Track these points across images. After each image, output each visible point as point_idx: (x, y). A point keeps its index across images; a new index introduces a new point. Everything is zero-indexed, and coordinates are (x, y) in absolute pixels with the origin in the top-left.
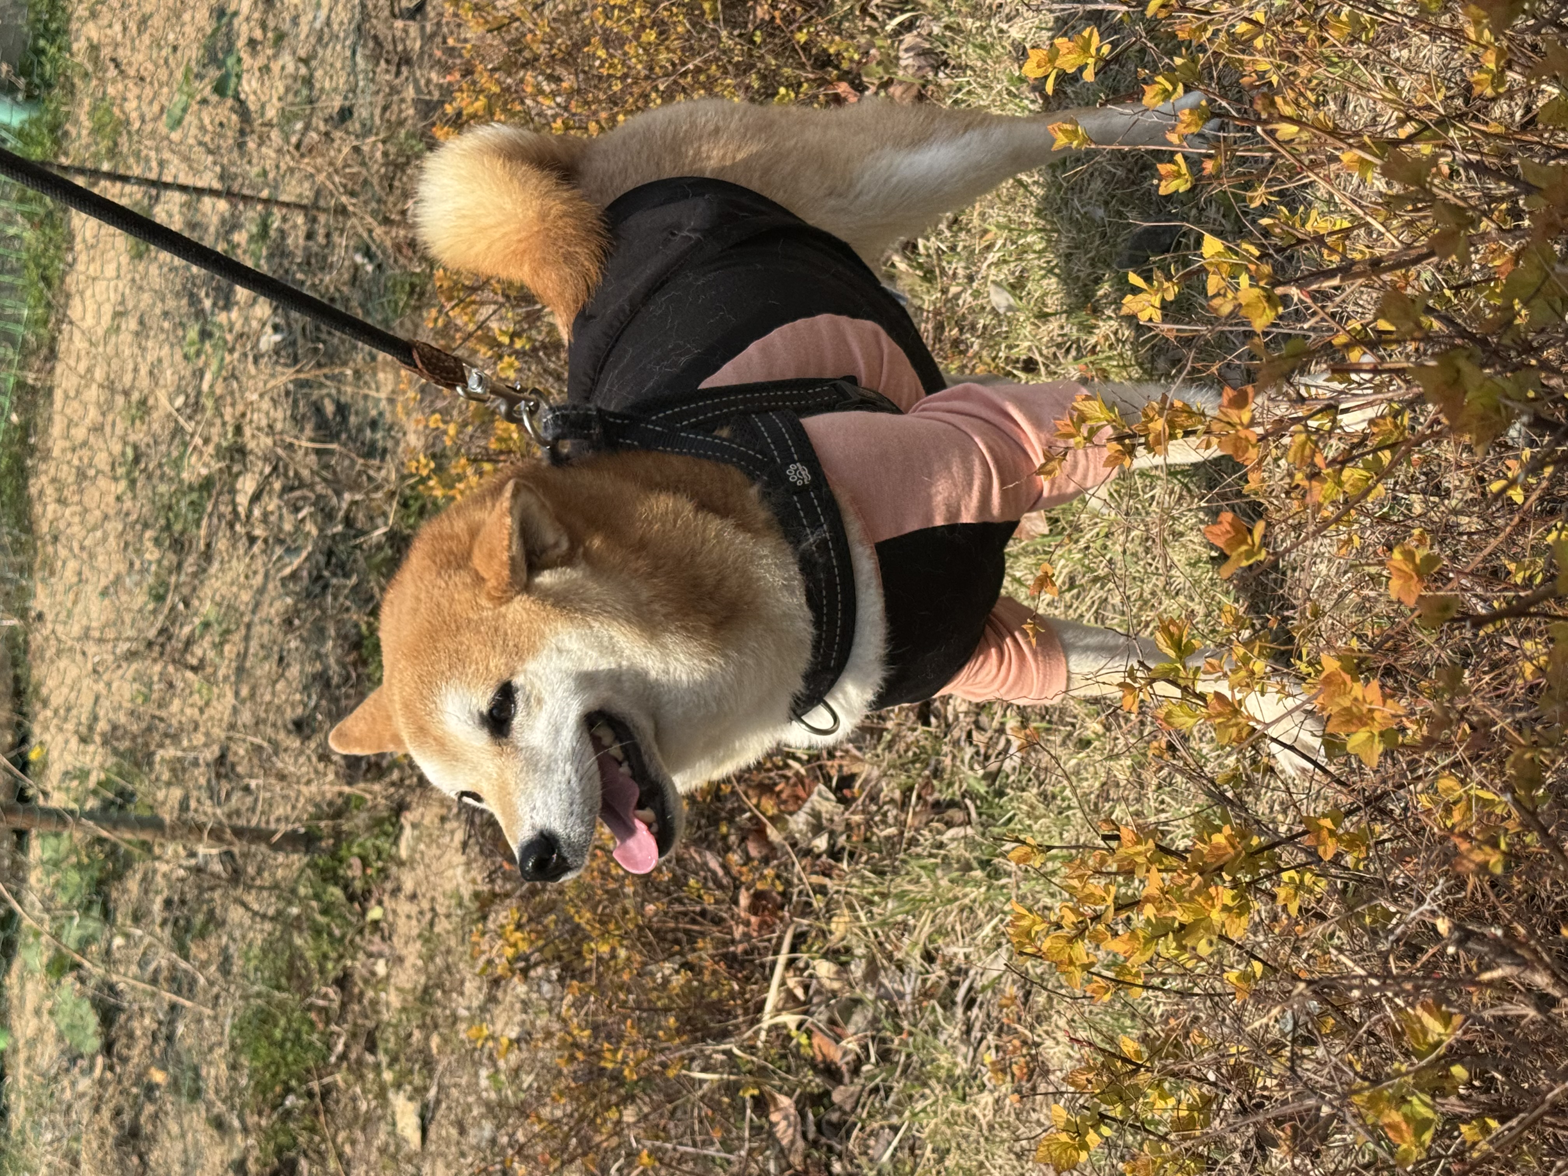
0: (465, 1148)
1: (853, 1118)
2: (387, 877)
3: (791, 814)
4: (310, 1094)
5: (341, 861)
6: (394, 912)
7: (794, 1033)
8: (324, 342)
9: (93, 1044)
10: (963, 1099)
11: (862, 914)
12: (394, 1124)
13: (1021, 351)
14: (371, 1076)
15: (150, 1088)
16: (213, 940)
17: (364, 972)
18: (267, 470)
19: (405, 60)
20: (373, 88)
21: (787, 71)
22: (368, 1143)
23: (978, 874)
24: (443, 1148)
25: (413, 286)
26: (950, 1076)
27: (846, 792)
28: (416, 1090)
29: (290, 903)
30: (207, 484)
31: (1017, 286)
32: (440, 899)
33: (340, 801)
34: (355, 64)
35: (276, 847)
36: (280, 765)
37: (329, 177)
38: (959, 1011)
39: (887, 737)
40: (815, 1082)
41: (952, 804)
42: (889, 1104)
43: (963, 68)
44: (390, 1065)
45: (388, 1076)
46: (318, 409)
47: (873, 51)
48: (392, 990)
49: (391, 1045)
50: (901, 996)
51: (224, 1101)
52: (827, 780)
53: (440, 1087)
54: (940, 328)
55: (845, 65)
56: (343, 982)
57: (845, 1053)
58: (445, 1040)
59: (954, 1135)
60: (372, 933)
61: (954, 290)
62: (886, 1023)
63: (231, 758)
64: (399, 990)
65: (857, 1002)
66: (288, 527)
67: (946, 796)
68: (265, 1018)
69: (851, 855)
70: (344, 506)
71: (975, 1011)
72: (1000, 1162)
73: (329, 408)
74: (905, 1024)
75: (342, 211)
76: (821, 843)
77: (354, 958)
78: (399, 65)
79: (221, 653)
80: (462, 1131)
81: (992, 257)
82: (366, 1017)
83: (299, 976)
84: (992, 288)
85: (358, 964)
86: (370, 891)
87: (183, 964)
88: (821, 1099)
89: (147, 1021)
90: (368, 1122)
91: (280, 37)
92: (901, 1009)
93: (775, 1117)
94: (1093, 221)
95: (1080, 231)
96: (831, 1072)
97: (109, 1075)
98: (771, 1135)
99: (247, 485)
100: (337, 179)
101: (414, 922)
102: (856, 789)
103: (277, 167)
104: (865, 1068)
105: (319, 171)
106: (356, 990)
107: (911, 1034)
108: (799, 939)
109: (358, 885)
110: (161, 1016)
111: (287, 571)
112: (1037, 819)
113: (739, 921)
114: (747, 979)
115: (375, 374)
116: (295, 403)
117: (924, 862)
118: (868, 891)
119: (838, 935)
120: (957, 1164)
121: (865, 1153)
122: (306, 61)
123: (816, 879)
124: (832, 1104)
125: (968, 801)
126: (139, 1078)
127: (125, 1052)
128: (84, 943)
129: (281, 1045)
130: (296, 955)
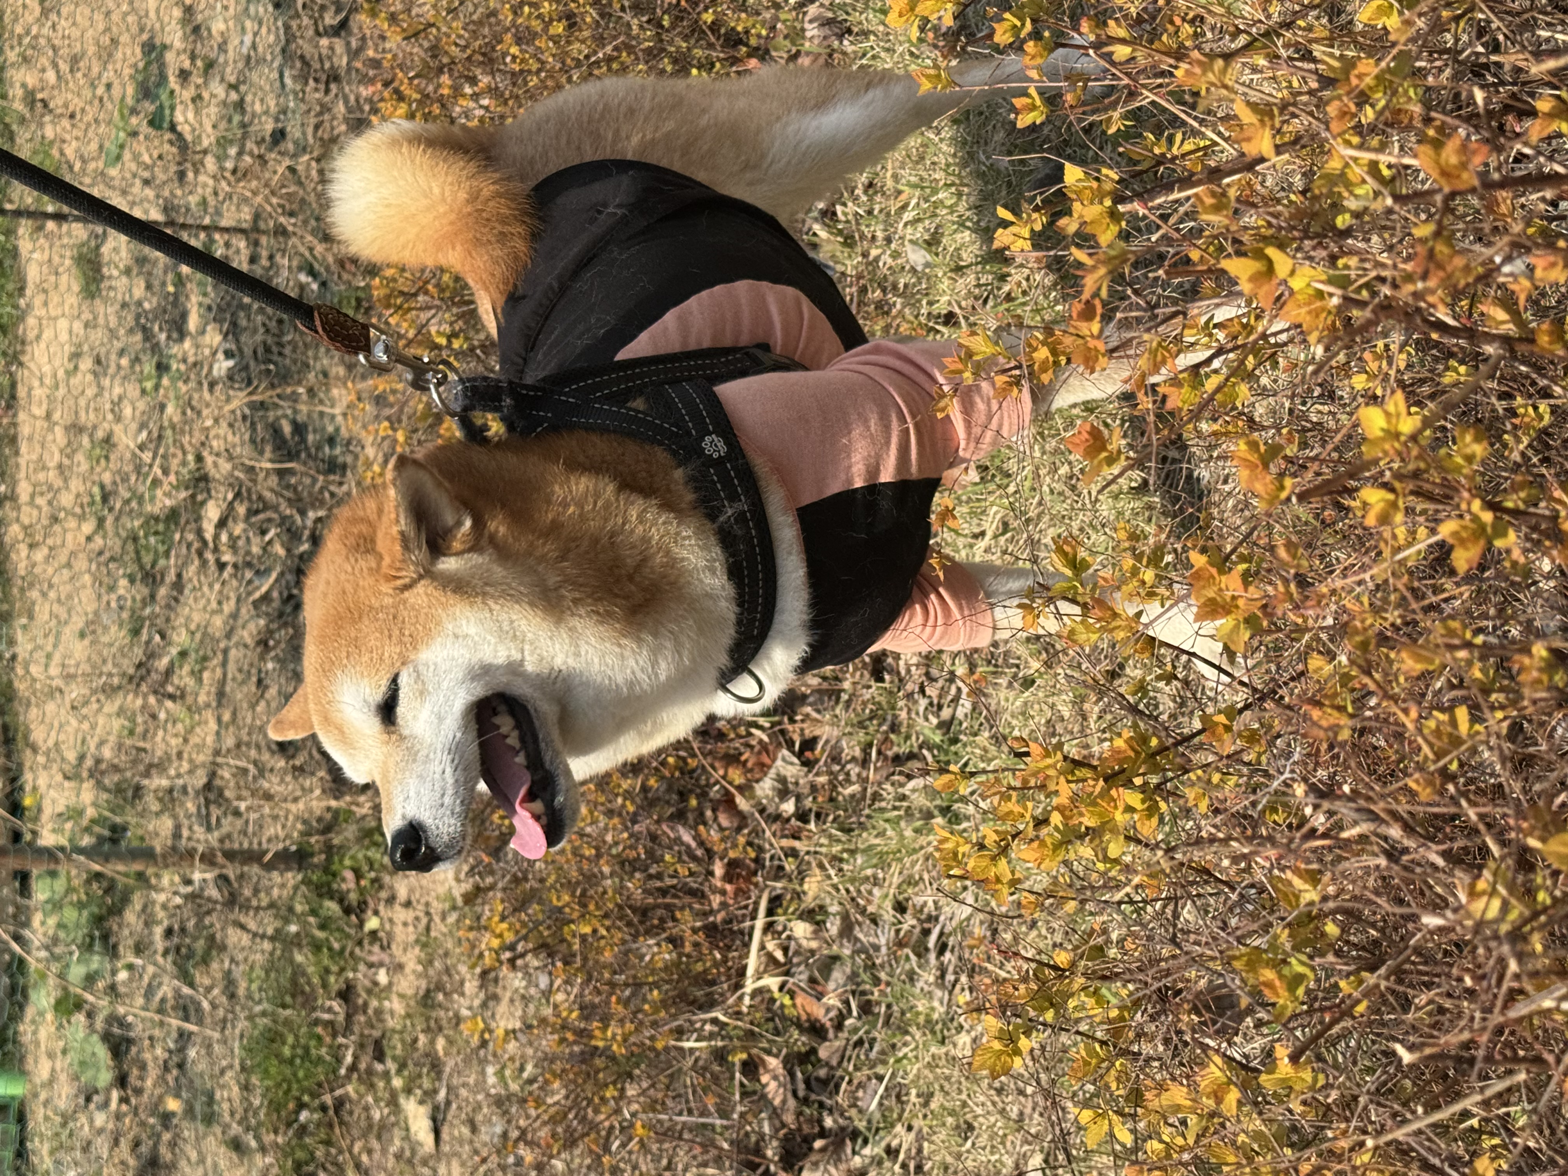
0: (477, 1145)
1: (839, 1073)
2: (381, 887)
3: (757, 781)
4: (324, 1108)
5: (334, 875)
6: (391, 920)
7: (777, 995)
8: (275, 364)
9: (105, 1077)
10: (943, 1042)
11: (832, 872)
12: (407, 1129)
13: (941, 307)
14: (381, 1084)
15: (166, 1118)
16: (215, 965)
17: (367, 983)
18: (230, 496)
19: (334, 77)
20: (303, 107)
21: (698, 52)
22: (384, 1151)
23: (939, 820)
24: (457, 1148)
25: (359, 300)
26: (928, 1021)
27: (808, 754)
28: (426, 1093)
29: (287, 921)
30: (173, 515)
31: (932, 242)
32: (435, 904)
33: (329, 816)
34: (283, 85)
35: (269, 867)
36: (266, 785)
37: (267, 200)
38: (932, 956)
39: (845, 697)
40: (800, 1040)
41: (911, 756)
42: (873, 1055)
43: (866, 34)
44: (399, 1072)
45: (397, 1083)
46: (276, 431)
47: (779, 26)
48: (395, 998)
49: (399, 1051)
50: (877, 948)
51: (239, 1123)
52: (790, 744)
53: (449, 1088)
54: (863, 290)
55: (753, 42)
56: (346, 994)
57: (828, 1010)
58: (450, 1042)
59: (937, 1078)
60: (371, 943)
61: (874, 253)
62: (865, 977)
63: (218, 782)
64: (401, 996)
65: (835, 958)
66: (256, 550)
67: (904, 749)
68: (273, 1037)
69: (818, 816)
70: (309, 523)
71: (948, 955)
72: (982, 1098)
73: (287, 428)
74: (883, 976)
75: (281, 232)
76: (789, 807)
77: (355, 970)
78: (327, 83)
79: (200, 680)
80: (474, 1129)
81: (908, 216)
82: (372, 1027)
83: (303, 992)
84: (909, 247)
85: (360, 975)
86: (365, 903)
87: (186, 990)
88: (808, 1057)
89: (159, 1051)
90: (382, 1130)
91: (210, 65)
92: (878, 962)
93: (764, 1079)
94: (998, 172)
95: (986, 183)
96: (816, 1030)
97: (124, 1107)
98: (764, 1096)
99: (212, 512)
100: (275, 201)
101: (411, 929)
102: (818, 751)
103: (216, 194)
104: (849, 1022)
105: (255, 193)
106: (360, 1001)
107: (888, 984)
108: (775, 903)
109: (353, 897)
110: (172, 1045)
111: (257, 595)
112: (990, 760)
113: (714, 890)
114: (728, 948)
115: (328, 390)
116: (253, 424)
117: (888, 815)
118: (836, 849)
119: (811, 894)
120: (942, 1106)
121: (854, 1105)
122: (234, 87)
123: (786, 843)
124: (819, 1060)
125: (925, 752)
126: (156, 1108)
127: (139, 1083)
128: (90, 979)
129: (291, 1062)
130: (298, 971)
